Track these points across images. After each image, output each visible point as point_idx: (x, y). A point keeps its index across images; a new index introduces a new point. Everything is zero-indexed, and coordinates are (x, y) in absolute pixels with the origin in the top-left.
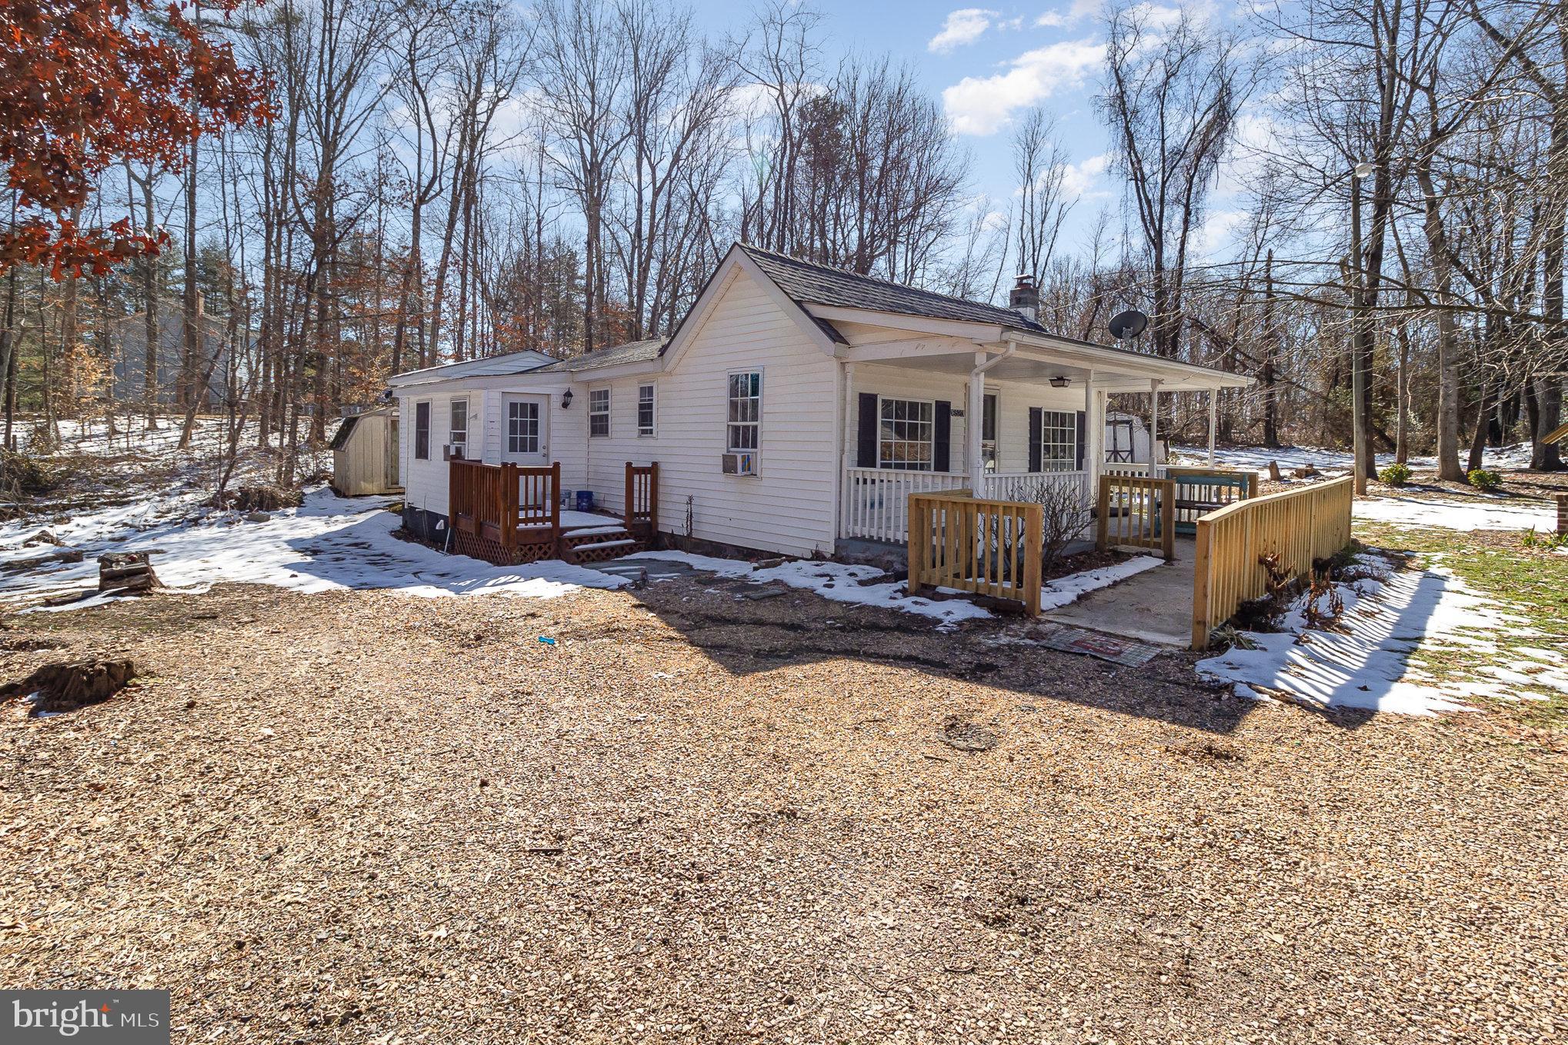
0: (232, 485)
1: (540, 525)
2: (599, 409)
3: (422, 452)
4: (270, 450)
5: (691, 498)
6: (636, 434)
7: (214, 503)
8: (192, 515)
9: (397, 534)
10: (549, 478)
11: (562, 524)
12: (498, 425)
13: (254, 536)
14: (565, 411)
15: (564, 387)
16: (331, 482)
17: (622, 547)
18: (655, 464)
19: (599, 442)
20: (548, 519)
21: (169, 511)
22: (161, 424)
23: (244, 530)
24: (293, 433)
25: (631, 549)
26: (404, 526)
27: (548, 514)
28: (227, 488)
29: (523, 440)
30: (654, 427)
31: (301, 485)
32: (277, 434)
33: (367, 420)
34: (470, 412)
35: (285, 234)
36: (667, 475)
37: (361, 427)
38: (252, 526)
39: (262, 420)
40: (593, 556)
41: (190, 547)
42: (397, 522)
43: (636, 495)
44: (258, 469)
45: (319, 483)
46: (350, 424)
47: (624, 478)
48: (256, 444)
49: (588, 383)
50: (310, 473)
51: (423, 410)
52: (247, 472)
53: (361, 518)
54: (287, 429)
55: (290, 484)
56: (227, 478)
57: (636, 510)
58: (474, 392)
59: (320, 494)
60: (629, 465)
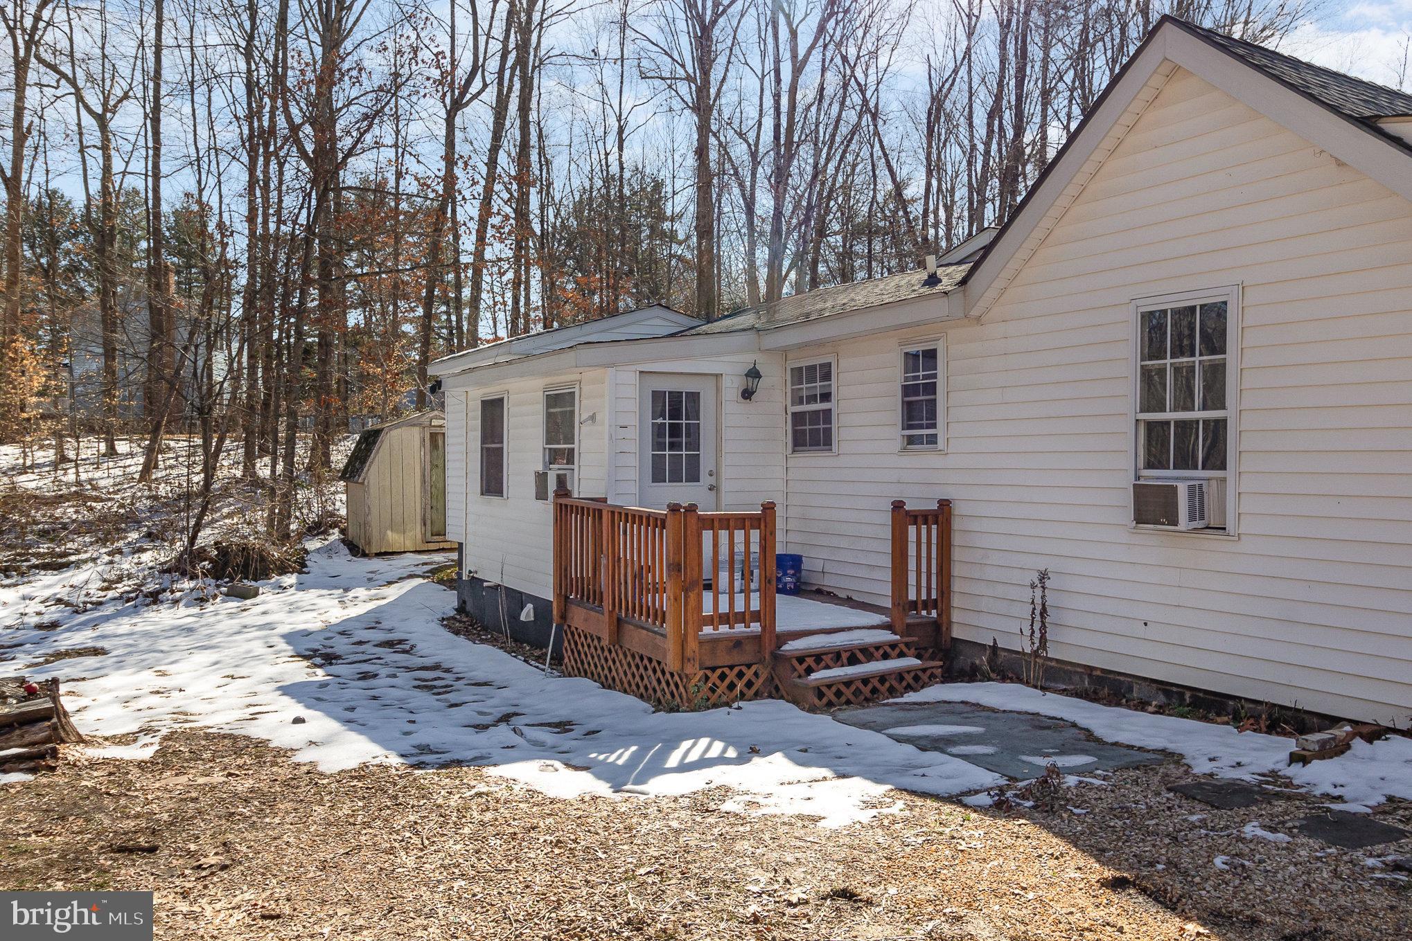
0: (206, 537)
1: (740, 628)
2: (812, 399)
3: (492, 484)
4: (257, 483)
5: (1043, 576)
6: (898, 444)
7: (181, 567)
8: (151, 587)
9: (449, 624)
10: (755, 535)
11: (781, 626)
12: (633, 433)
13: (235, 623)
14: (745, 406)
15: (745, 360)
16: (343, 531)
17: (900, 675)
18: (945, 505)
19: (812, 461)
20: (756, 616)
21: (120, 579)
22: (122, 447)
23: (222, 611)
24: (290, 456)
25: (917, 680)
26: (461, 609)
27: (755, 605)
28: (200, 542)
29: (676, 460)
30: (940, 431)
31: (301, 536)
32: (267, 460)
33: (395, 433)
34: (582, 411)
35: (273, 166)
36: (974, 525)
37: (386, 446)
38: (233, 604)
39: (246, 440)
40: (848, 693)
41: (144, 644)
42: (448, 601)
43: (912, 565)
44: (241, 511)
45: (325, 532)
46: (369, 440)
47: (887, 533)
48: (239, 474)
49: (785, 352)
50: (313, 517)
51: (492, 411)
52: (230, 515)
53: (393, 593)
54: (281, 451)
55: (286, 536)
56: (198, 527)
57: (912, 596)
58: (589, 374)
59: (328, 551)
60: (898, 506)
